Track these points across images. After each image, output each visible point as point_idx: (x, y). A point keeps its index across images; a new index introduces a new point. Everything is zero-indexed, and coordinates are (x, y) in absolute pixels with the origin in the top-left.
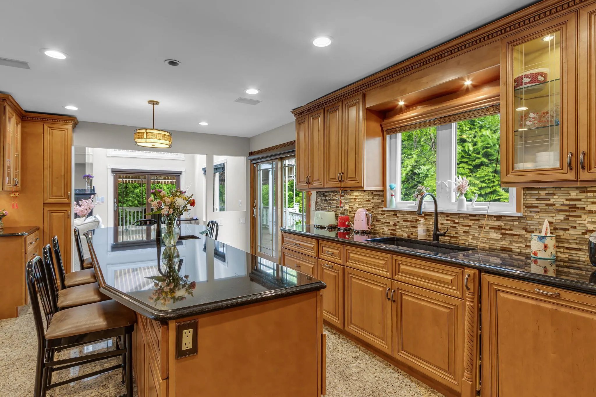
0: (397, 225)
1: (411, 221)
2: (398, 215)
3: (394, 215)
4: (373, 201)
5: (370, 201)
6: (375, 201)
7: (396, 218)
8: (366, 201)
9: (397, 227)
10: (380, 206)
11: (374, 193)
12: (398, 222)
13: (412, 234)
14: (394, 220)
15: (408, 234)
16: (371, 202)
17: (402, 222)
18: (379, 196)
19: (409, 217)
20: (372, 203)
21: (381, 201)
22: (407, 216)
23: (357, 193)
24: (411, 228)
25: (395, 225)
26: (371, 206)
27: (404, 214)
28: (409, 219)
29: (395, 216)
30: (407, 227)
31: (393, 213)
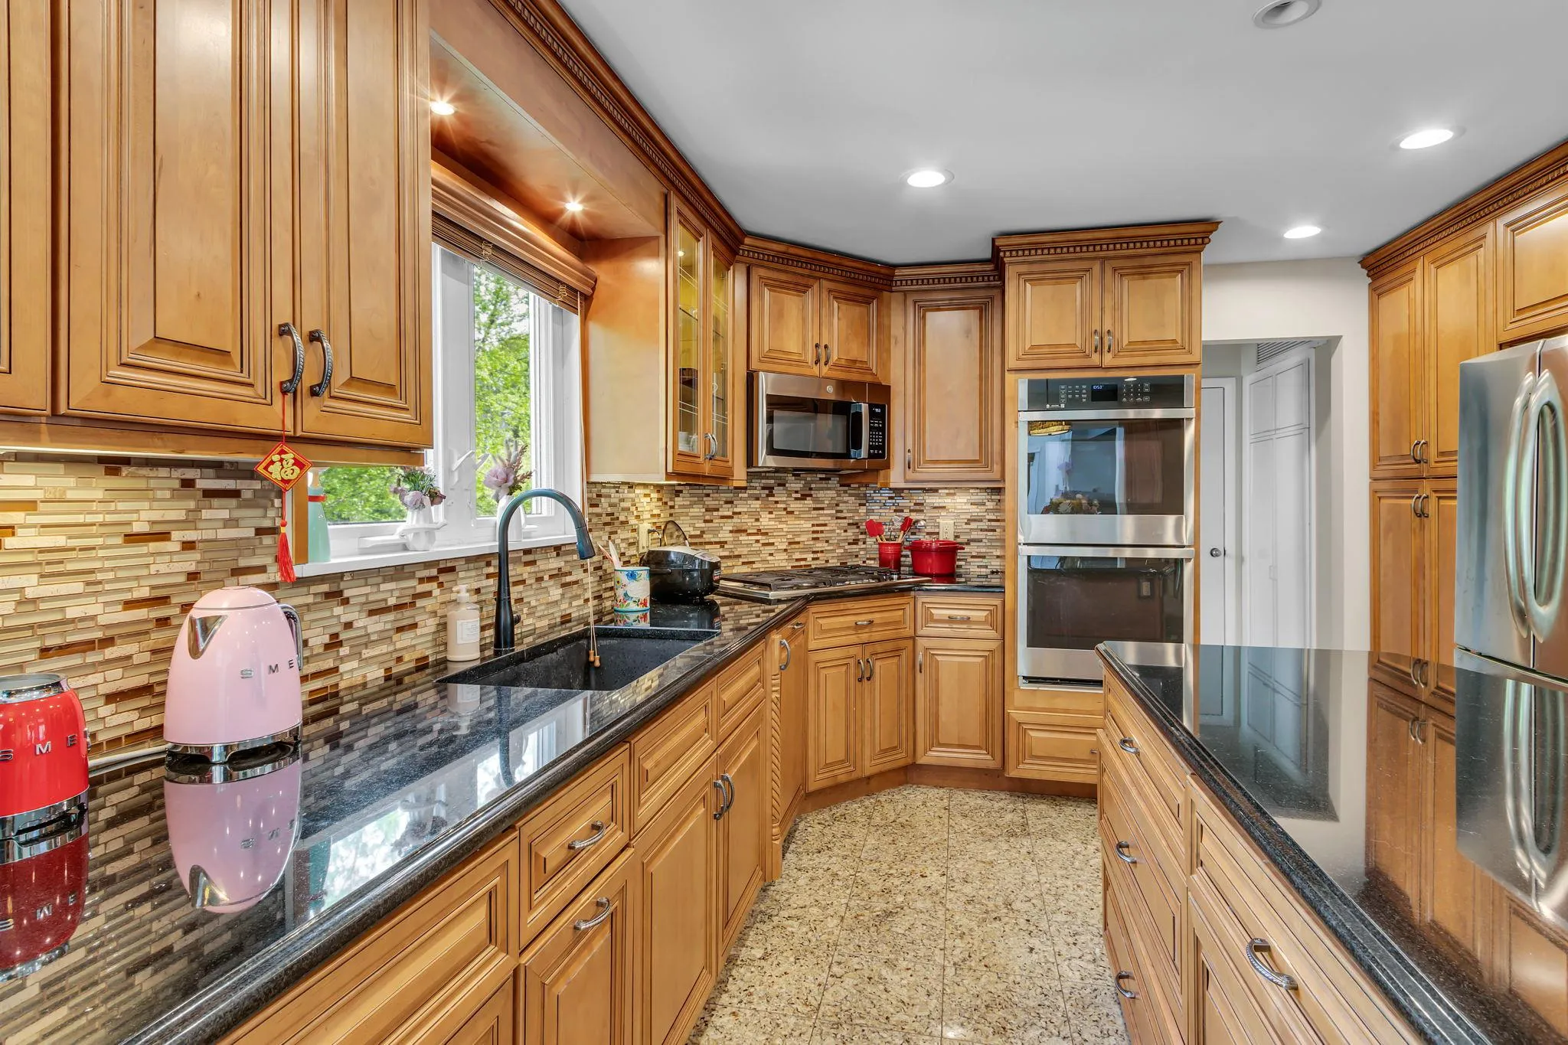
0: (340, 644)
1: (398, 607)
2: (347, 594)
3: (328, 595)
4: (191, 535)
5: (164, 536)
6: (209, 535)
7: (338, 610)
8: (132, 538)
9: (344, 651)
10: (243, 563)
11: (202, 484)
12: (348, 625)
13: (399, 659)
14: (326, 623)
15: (387, 665)
16: (173, 546)
17: (362, 621)
18: (233, 502)
19: (391, 592)
20: (188, 546)
21: (251, 533)
22: (383, 587)
23: (29, 480)
24: (396, 637)
25: (334, 643)
26: (177, 567)
27: (370, 581)
28: (392, 601)
29: (334, 602)
30: (384, 638)
31: (325, 588)
